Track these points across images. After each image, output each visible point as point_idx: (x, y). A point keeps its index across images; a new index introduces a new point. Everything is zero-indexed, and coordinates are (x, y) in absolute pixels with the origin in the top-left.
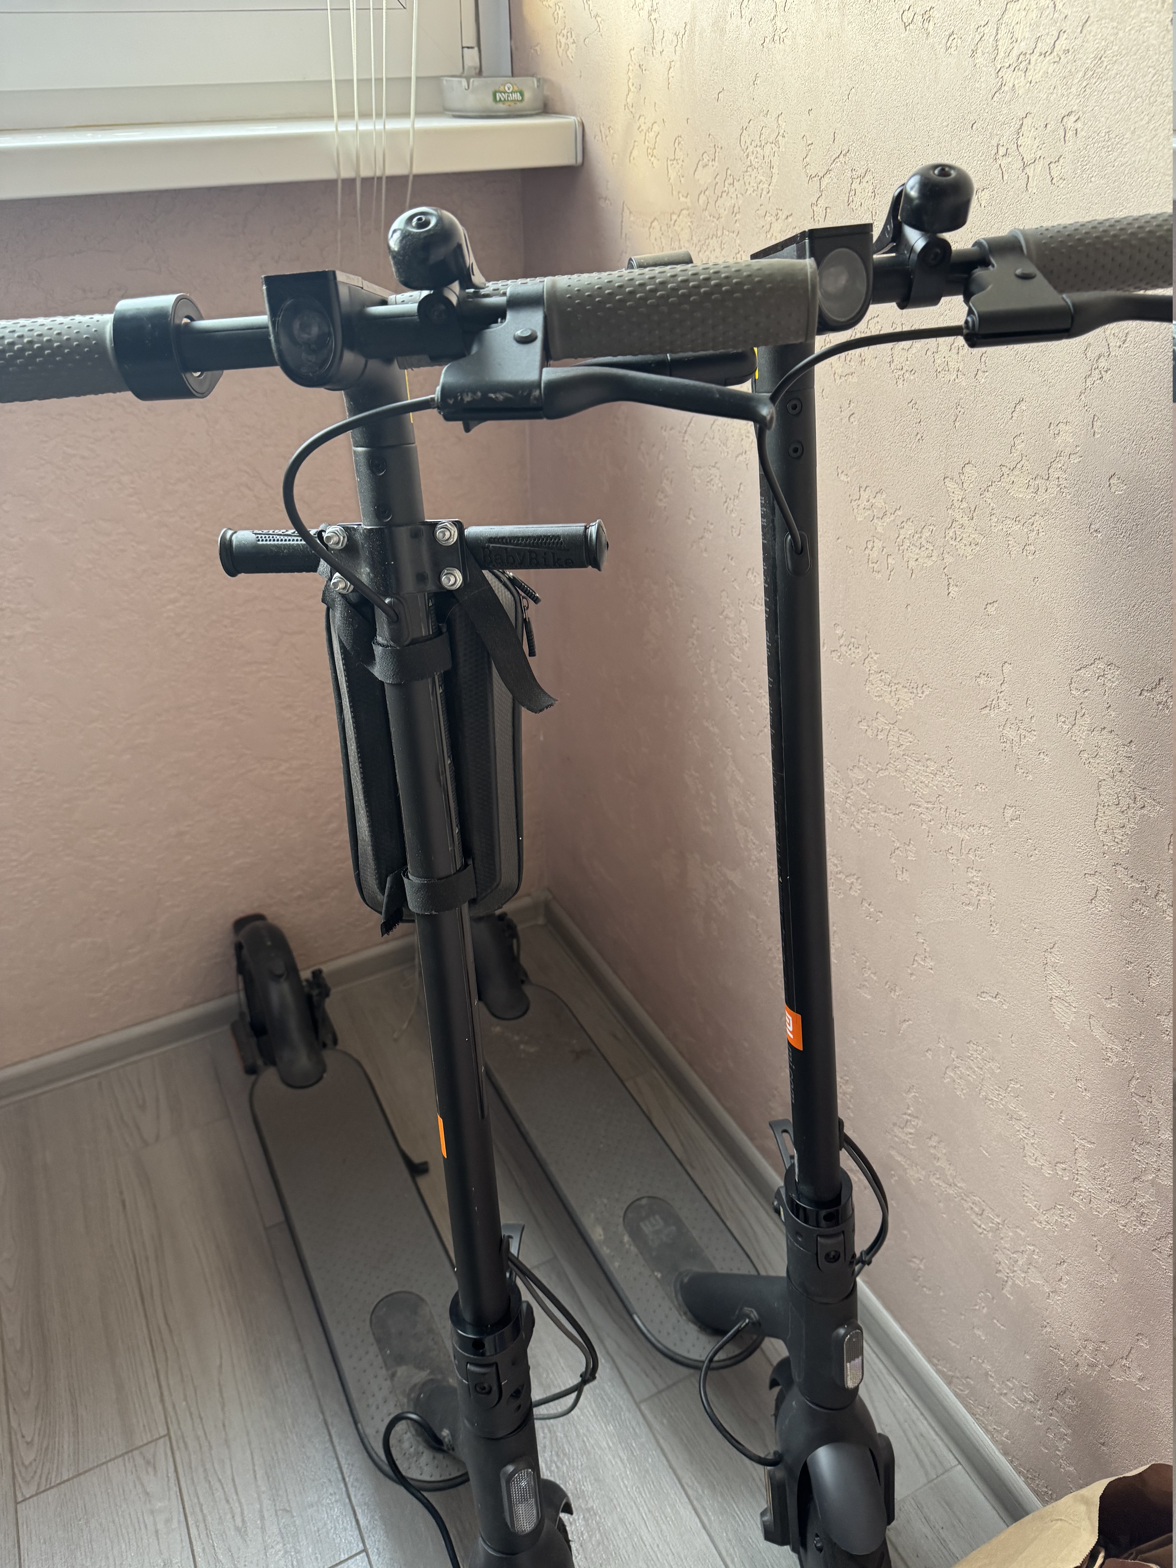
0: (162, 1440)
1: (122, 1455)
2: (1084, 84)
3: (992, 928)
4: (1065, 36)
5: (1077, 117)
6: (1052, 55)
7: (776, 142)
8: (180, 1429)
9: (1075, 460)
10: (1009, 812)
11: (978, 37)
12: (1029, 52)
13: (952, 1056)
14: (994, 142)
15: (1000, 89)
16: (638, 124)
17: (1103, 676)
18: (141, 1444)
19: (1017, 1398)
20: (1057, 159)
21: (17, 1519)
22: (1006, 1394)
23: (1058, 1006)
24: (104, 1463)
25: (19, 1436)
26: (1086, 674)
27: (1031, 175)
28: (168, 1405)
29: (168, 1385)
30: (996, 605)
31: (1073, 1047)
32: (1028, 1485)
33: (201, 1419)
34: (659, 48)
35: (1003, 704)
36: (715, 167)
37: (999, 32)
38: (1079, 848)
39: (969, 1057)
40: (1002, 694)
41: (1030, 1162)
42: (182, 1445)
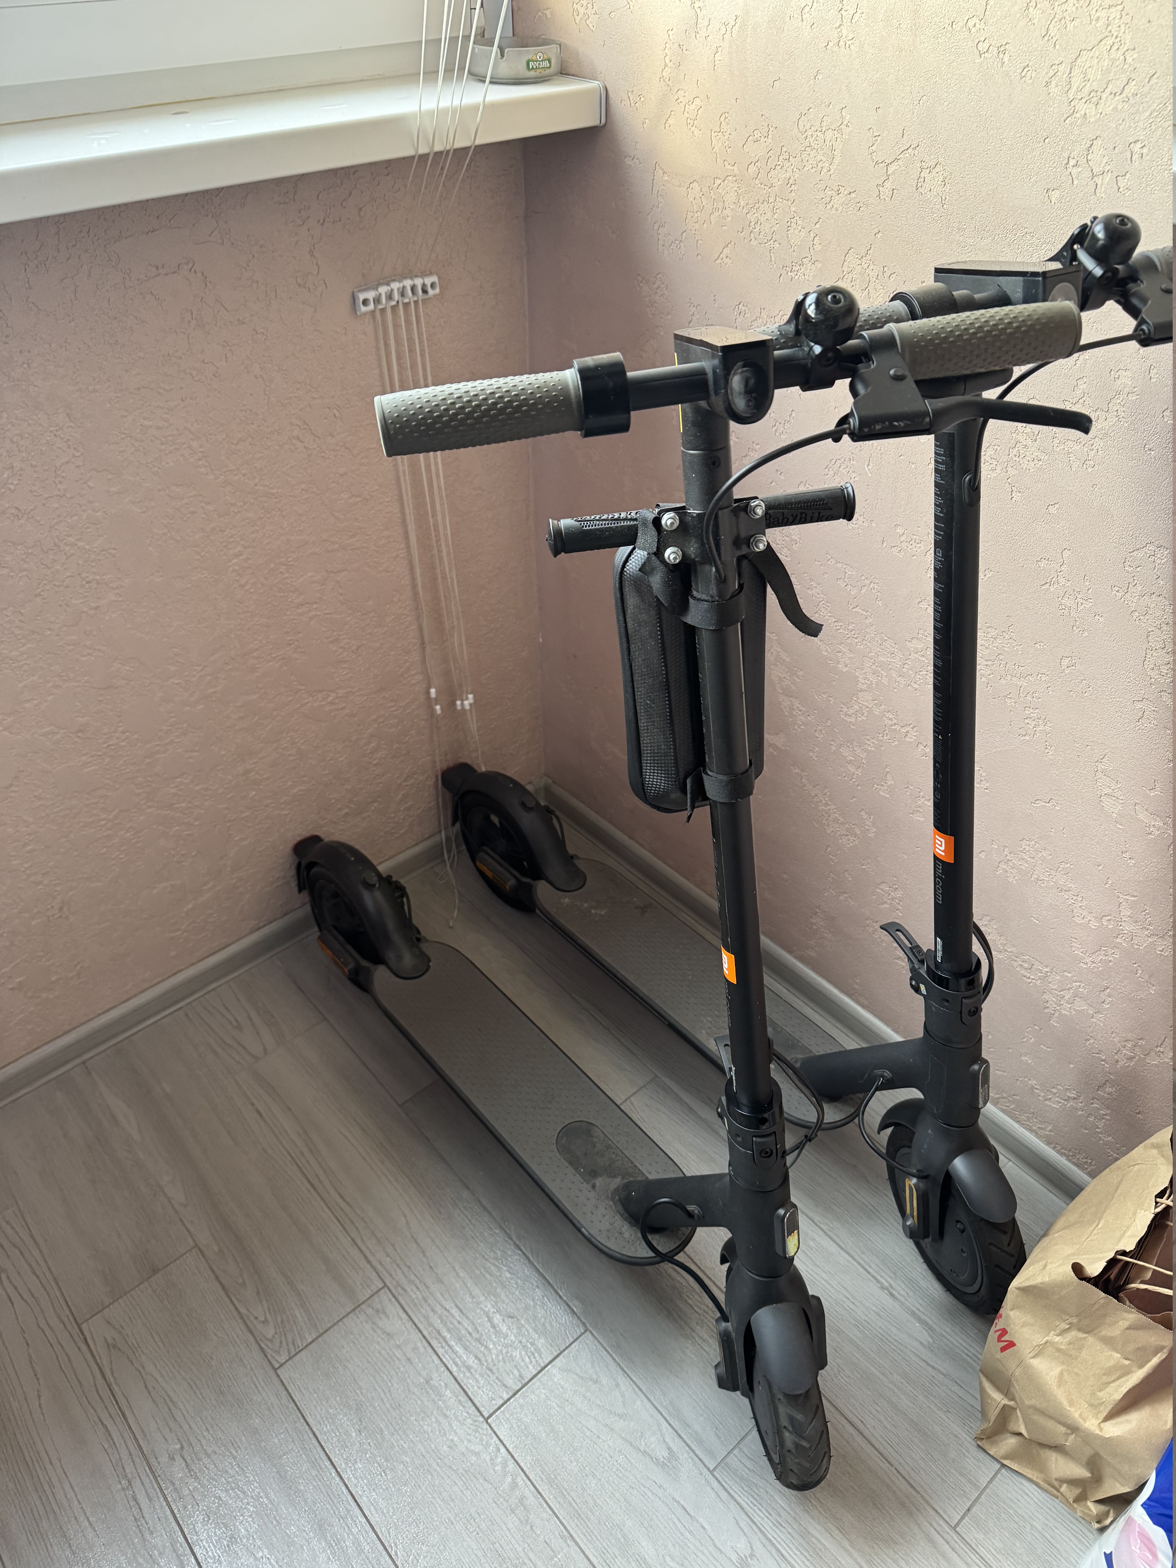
0: (382, 1291)
1: (353, 1310)
2: (1150, 121)
3: (1047, 751)
4: (1134, 83)
5: (1143, 144)
6: (1122, 96)
7: (839, 130)
8: (393, 1279)
9: (1133, 398)
10: (1065, 662)
11: (1051, 73)
12: (1100, 90)
13: (1005, 853)
14: (1066, 155)
15: (1072, 115)
16: (677, 97)
17: (1154, 555)
18: (365, 1298)
19: (1061, 1099)
20: (1124, 174)
21: (281, 1381)
22: (1050, 1099)
23: (1106, 801)
24: (338, 1321)
25: (252, 1318)
26: (1139, 554)
27: (1099, 183)
28: (374, 1263)
29: (368, 1248)
30: (1057, 506)
31: (1119, 829)
32: (1070, 1161)
33: (409, 1267)
34: (703, 33)
35: (1062, 581)
36: (767, 144)
37: (1073, 71)
38: (1129, 682)
39: (1021, 851)
40: (1062, 573)
41: (1078, 920)
42: (401, 1291)
